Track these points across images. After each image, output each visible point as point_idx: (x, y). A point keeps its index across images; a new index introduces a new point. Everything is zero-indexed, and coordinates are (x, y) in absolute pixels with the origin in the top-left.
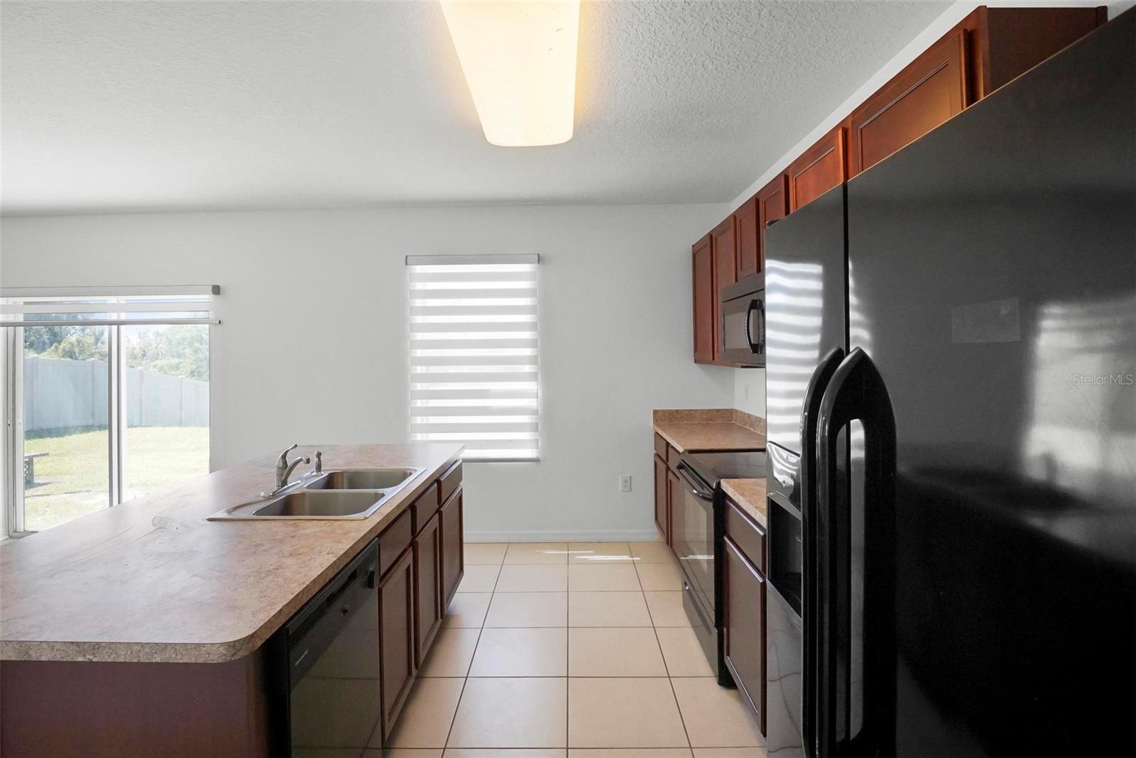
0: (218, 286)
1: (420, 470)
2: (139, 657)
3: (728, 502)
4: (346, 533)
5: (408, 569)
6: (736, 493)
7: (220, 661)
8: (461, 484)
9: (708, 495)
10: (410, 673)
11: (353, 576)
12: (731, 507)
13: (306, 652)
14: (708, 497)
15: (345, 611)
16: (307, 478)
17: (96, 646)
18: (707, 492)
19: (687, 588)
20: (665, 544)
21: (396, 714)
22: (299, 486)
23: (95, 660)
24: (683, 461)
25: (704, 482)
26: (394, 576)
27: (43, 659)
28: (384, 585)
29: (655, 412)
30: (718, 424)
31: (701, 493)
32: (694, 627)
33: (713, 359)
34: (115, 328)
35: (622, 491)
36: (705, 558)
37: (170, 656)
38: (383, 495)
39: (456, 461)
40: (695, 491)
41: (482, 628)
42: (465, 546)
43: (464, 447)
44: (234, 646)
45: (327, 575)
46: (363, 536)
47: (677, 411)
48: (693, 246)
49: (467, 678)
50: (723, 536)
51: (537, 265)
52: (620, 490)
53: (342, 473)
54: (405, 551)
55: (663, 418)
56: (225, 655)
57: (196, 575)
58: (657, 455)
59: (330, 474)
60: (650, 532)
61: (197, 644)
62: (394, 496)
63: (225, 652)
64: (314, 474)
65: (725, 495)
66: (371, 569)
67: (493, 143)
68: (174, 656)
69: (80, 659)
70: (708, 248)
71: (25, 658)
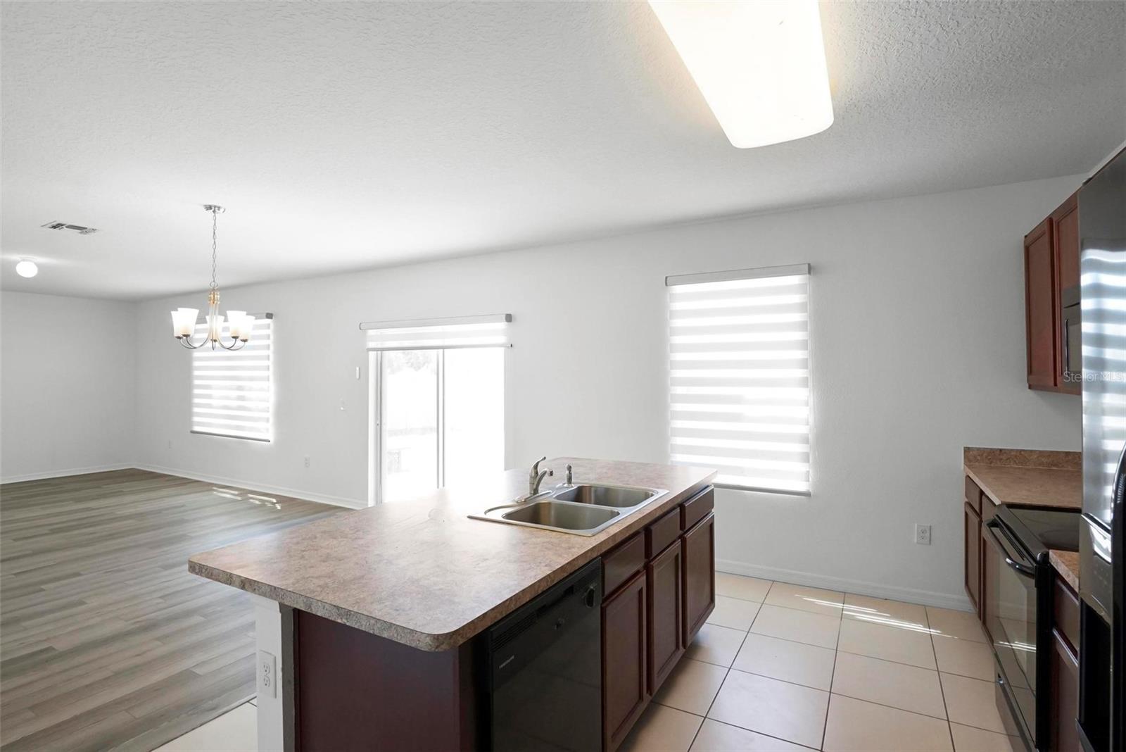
0: (510, 315)
1: (662, 492)
2: (374, 629)
3: (1060, 583)
4: (569, 548)
5: (640, 592)
6: (1070, 573)
7: (427, 650)
8: (713, 511)
9: (1028, 568)
10: (641, 697)
11: (570, 591)
12: (1062, 590)
13: (513, 657)
14: (1028, 571)
15: (558, 625)
16: (560, 488)
17: (348, 613)
18: (1027, 563)
19: (1002, 682)
20: (977, 616)
21: (622, 736)
22: (549, 495)
23: (348, 624)
24: (997, 516)
25: (1024, 550)
26: (622, 596)
27: (319, 614)
28: (608, 605)
29: (967, 450)
30: (1068, 471)
31: (1018, 564)
32: (1010, 736)
33: (1055, 385)
34: (441, 351)
35: (918, 543)
36: (1025, 647)
37: (393, 635)
38: (618, 514)
39: (708, 486)
40: (1008, 560)
41: (730, 669)
42: (717, 576)
43: (717, 472)
44: (438, 639)
45: (539, 587)
46: (584, 553)
47: (1001, 450)
48: (1026, 237)
49: (705, 718)
50: (1051, 629)
51: (808, 275)
52: (916, 541)
53: (590, 487)
54: (638, 573)
55: (979, 458)
56: (430, 645)
57: (438, 566)
58: (969, 504)
59: (579, 487)
60: (959, 599)
61: (411, 630)
62: (628, 516)
63: (431, 643)
64: (566, 485)
65: (1056, 574)
66: (592, 587)
67: (734, 145)
68: (396, 635)
69: (339, 621)
70: (1046, 238)
71: (309, 611)
